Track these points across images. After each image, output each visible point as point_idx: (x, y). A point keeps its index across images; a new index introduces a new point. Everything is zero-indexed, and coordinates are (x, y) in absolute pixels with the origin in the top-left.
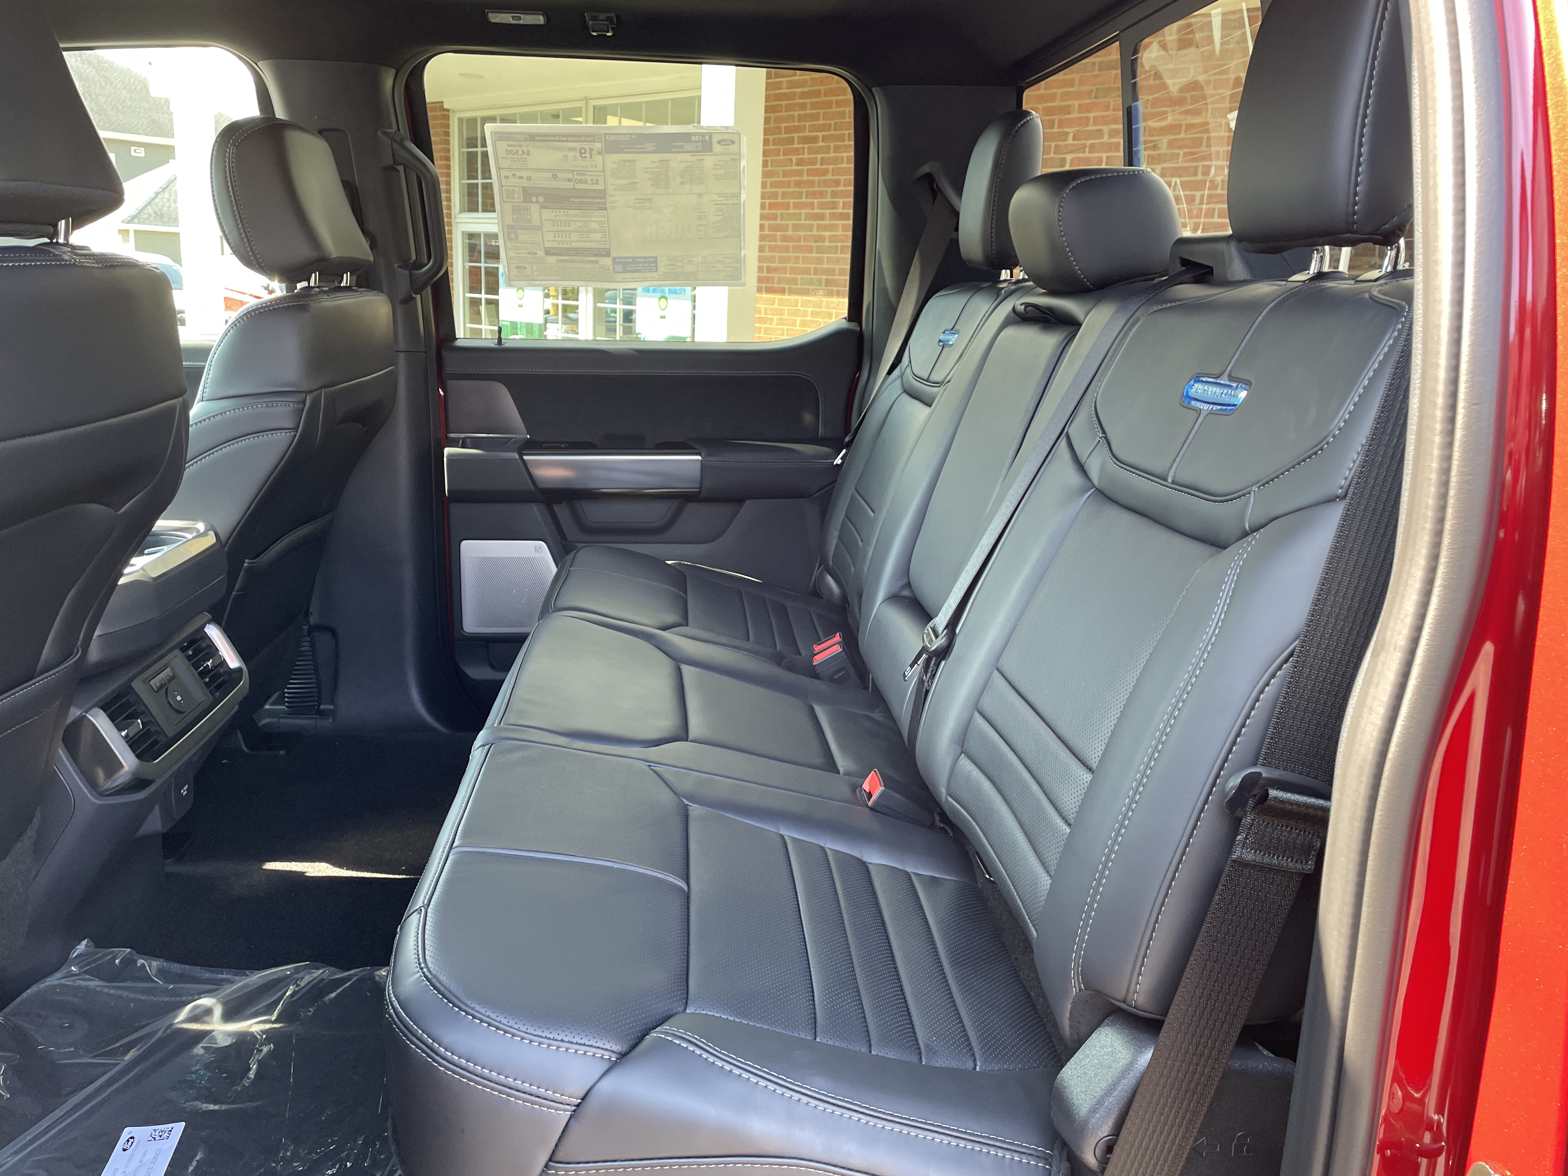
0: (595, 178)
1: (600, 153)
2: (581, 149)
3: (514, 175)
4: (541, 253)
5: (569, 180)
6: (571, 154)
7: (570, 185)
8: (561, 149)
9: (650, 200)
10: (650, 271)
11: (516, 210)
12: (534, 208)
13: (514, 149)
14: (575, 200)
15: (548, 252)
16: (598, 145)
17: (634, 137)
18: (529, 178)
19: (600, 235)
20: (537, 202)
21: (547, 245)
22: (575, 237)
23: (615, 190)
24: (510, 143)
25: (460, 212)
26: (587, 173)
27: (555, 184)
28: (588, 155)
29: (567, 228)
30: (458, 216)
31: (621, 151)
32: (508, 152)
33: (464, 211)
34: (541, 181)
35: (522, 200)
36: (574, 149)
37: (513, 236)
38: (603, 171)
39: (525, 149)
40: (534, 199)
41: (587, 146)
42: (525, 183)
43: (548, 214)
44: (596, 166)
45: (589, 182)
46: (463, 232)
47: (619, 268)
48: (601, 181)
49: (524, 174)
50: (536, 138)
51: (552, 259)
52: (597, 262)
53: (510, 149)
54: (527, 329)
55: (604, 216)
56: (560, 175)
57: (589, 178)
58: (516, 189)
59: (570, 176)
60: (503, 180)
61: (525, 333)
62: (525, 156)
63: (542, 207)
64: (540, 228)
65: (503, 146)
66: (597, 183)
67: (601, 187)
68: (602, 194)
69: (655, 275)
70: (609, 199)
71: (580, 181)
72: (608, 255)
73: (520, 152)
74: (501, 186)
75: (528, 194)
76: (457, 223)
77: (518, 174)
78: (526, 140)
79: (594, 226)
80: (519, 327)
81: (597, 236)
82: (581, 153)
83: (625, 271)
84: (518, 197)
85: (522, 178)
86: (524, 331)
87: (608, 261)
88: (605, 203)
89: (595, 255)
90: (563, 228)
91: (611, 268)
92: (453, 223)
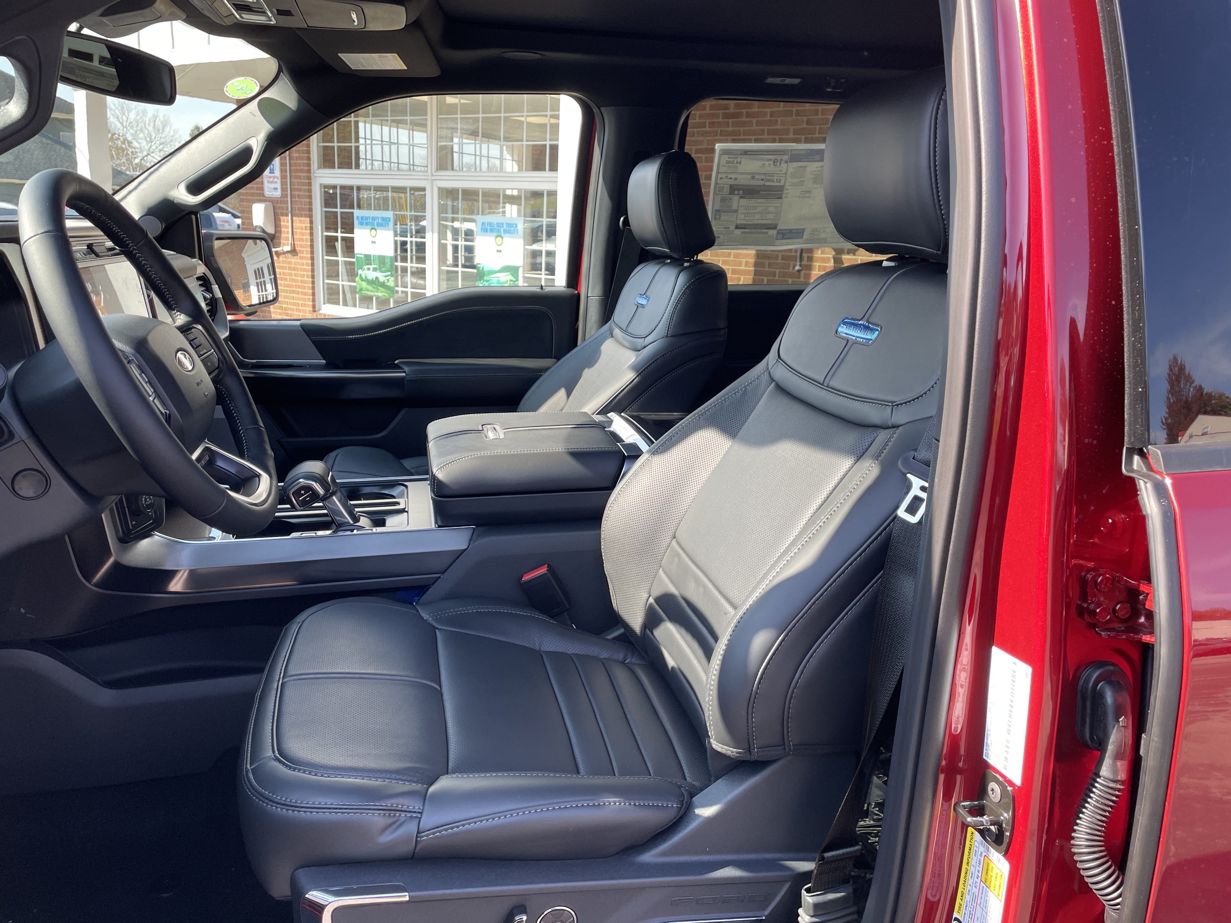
0: (779, 178)
1: (786, 162)
2: (775, 160)
3: (726, 177)
4: (732, 228)
5: (762, 180)
6: (767, 163)
7: (761, 183)
8: (762, 160)
9: (810, 192)
10: (798, 238)
11: (723, 200)
12: (736, 198)
13: (732, 160)
14: (763, 193)
15: (737, 227)
16: (786, 157)
17: (809, 151)
18: (736, 179)
19: (774, 215)
20: (738, 194)
21: (739, 222)
22: (758, 216)
23: (790, 186)
24: (730, 156)
25: (318, 168)
26: (775, 175)
27: (753, 182)
28: (778, 164)
29: (754, 211)
30: (317, 172)
31: (800, 161)
32: (727, 162)
33: (321, 168)
34: (744, 180)
35: (728, 193)
36: (770, 160)
37: (717, 217)
38: (786, 174)
39: (739, 160)
40: (736, 192)
41: (779, 157)
42: (732, 182)
43: (744, 202)
44: (782, 171)
45: (775, 181)
46: (321, 185)
47: (780, 236)
48: (783, 181)
49: (733, 176)
50: (748, 153)
51: (738, 232)
52: (767, 233)
53: (729, 160)
54: (380, 261)
55: (779, 203)
56: (756, 177)
57: (775, 179)
58: (726, 186)
59: (763, 177)
60: (719, 180)
61: (378, 264)
62: (738, 164)
63: (741, 198)
64: (736, 211)
65: (725, 158)
66: (780, 182)
67: (782, 184)
68: (781, 189)
69: (800, 240)
70: (786, 191)
71: (768, 181)
72: (774, 227)
73: (735, 162)
74: (716, 184)
75: (733, 189)
76: (316, 177)
77: (729, 176)
78: (741, 154)
79: (772, 209)
80: (372, 259)
81: (771, 216)
82: (774, 162)
83: (783, 238)
84: (726, 190)
85: (731, 178)
86: (377, 261)
87: (773, 232)
88: (782, 194)
89: (767, 228)
90: (750, 211)
91: (775, 237)
92: (312, 177)
